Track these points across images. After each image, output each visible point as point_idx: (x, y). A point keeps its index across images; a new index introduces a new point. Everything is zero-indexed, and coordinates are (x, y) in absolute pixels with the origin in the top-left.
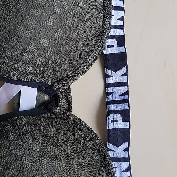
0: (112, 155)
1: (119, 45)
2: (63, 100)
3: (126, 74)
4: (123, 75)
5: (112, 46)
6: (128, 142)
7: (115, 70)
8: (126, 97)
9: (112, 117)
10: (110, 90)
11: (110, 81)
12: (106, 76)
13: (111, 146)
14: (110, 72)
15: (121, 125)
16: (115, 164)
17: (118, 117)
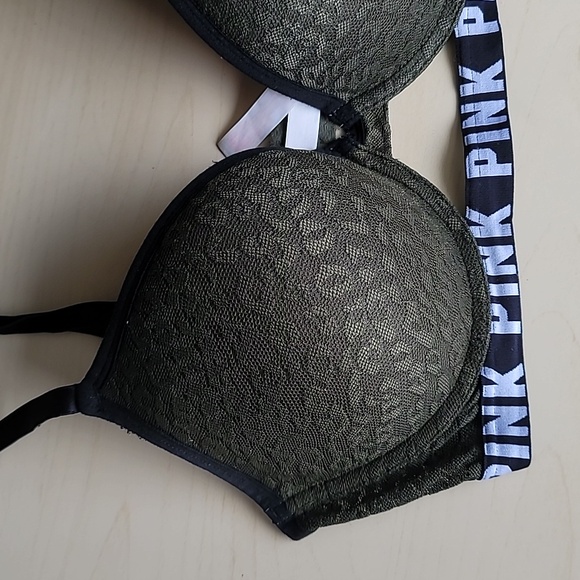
0: (476, 233)
1: (487, 19)
2: (373, 133)
3: (501, 76)
4: (495, 78)
5: (473, 21)
6: (509, 206)
7: (480, 69)
8: (503, 119)
9: (475, 155)
10: (469, 108)
11: (468, 90)
12: (460, 81)
13: (475, 216)
14: (468, 73)
15: (495, 169)
16: (484, 250)
17: (490, 155)
